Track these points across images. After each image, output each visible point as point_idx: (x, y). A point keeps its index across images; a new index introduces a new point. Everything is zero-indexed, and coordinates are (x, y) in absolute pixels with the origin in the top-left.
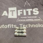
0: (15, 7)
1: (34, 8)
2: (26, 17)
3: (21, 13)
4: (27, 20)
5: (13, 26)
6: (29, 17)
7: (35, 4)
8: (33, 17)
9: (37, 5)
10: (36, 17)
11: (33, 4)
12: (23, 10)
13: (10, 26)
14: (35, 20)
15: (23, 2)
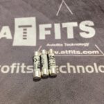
2: (62, 45)
4: (63, 52)
6: (68, 45)
8: (80, 44)
9: (90, 13)
10: (87, 44)
11: (80, 10)
14: (84, 52)
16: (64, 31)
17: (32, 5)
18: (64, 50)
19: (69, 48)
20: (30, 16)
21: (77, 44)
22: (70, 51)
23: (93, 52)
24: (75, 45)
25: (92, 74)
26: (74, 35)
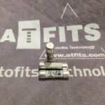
0: (37, 19)
1: (89, 23)
4: (68, 55)
6: (73, 48)
7: (91, 12)
8: (85, 47)
14: (90, 55)
15: (57, 5)
17: (36, 8)
18: (69, 53)
19: (74, 51)
20: (34, 19)
21: (83, 48)
22: (75, 54)
23: (99, 55)
24: (80, 48)
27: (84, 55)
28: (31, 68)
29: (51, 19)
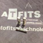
2: (27, 20)
3: (22, 15)
5: (12, 29)
6: (30, 20)
7: (37, 6)
8: (34, 20)
10: (37, 20)
12: (24, 12)
13: (8, 28)
14: (36, 23)
15: (24, 3)
16: (28, 15)
17: (16, 4)
18: (28, 22)
19: (30, 21)
20: (15, 8)
22: (30, 22)
23: (39, 23)
24: (32, 20)
25: (39, 32)
26: (32, 16)
27: (34, 23)
28: (13, 27)
29: (22, 8)
